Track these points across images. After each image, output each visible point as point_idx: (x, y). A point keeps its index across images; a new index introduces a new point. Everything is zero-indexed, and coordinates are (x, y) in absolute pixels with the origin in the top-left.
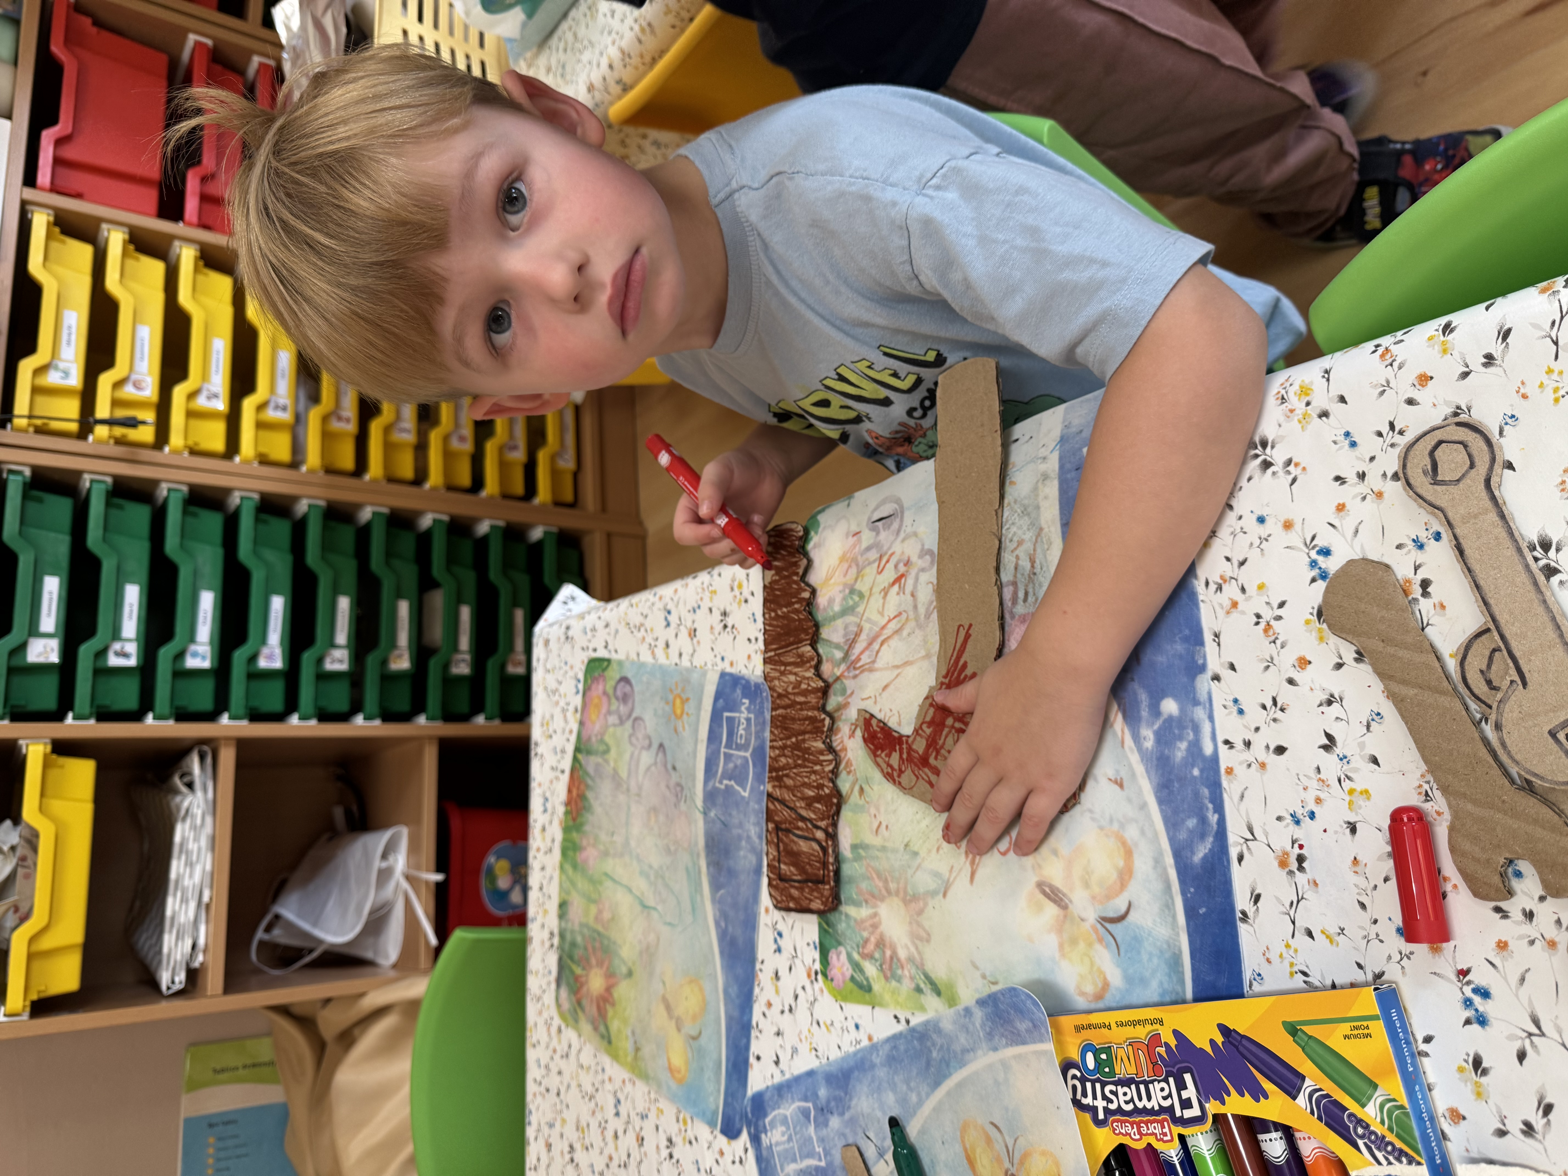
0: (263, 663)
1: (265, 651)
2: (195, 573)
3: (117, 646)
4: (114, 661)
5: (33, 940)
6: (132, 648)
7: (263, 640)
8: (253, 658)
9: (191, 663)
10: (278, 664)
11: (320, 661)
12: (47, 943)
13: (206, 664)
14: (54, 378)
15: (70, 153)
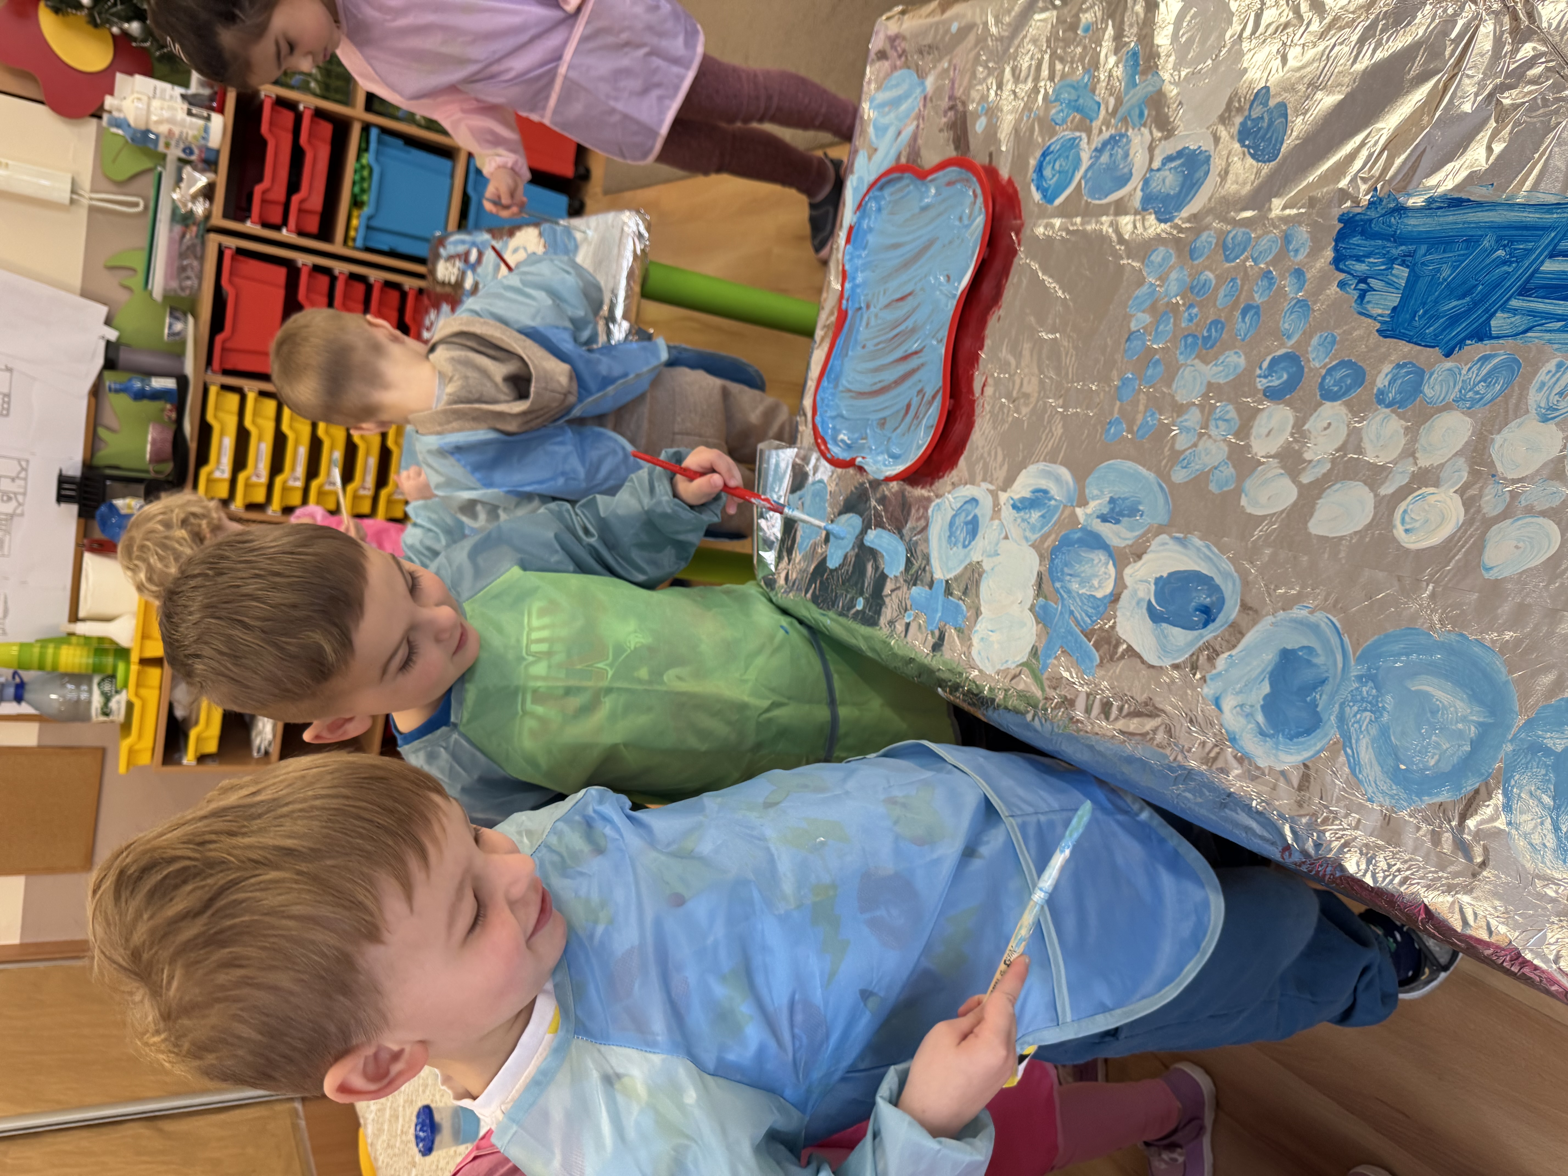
5: (199, 733)
12: (204, 734)
14: (217, 475)
15: (228, 345)
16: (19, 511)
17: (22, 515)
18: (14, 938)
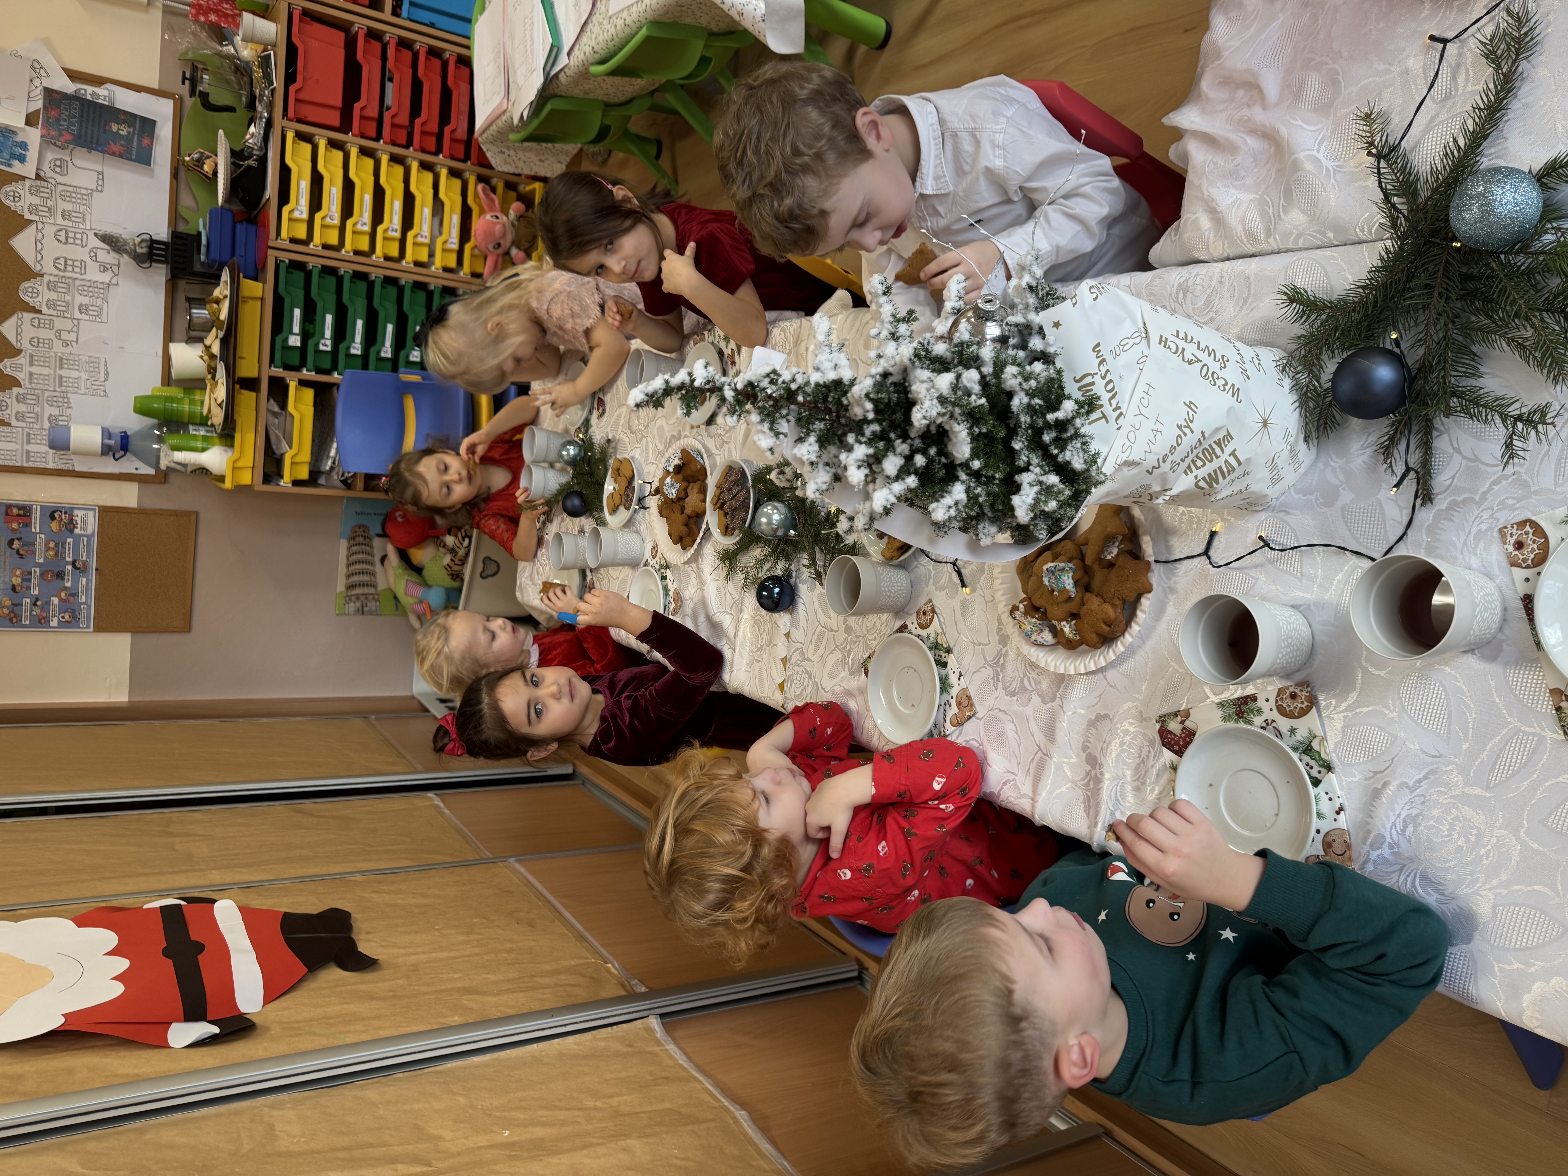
0: (383, 355)
1: (384, 349)
2: (355, 311)
3: (323, 341)
4: (322, 348)
5: (293, 457)
6: (329, 342)
7: (383, 344)
8: (379, 352)
9: (353, 351)
10: (389, 355)
11: (408, 356)
12: (297, 459)
13: (359, 353)
14: (296, 214)
15: (301, 96)
16: (114, 281)
17: (117, 285)
18: (121, 697)
